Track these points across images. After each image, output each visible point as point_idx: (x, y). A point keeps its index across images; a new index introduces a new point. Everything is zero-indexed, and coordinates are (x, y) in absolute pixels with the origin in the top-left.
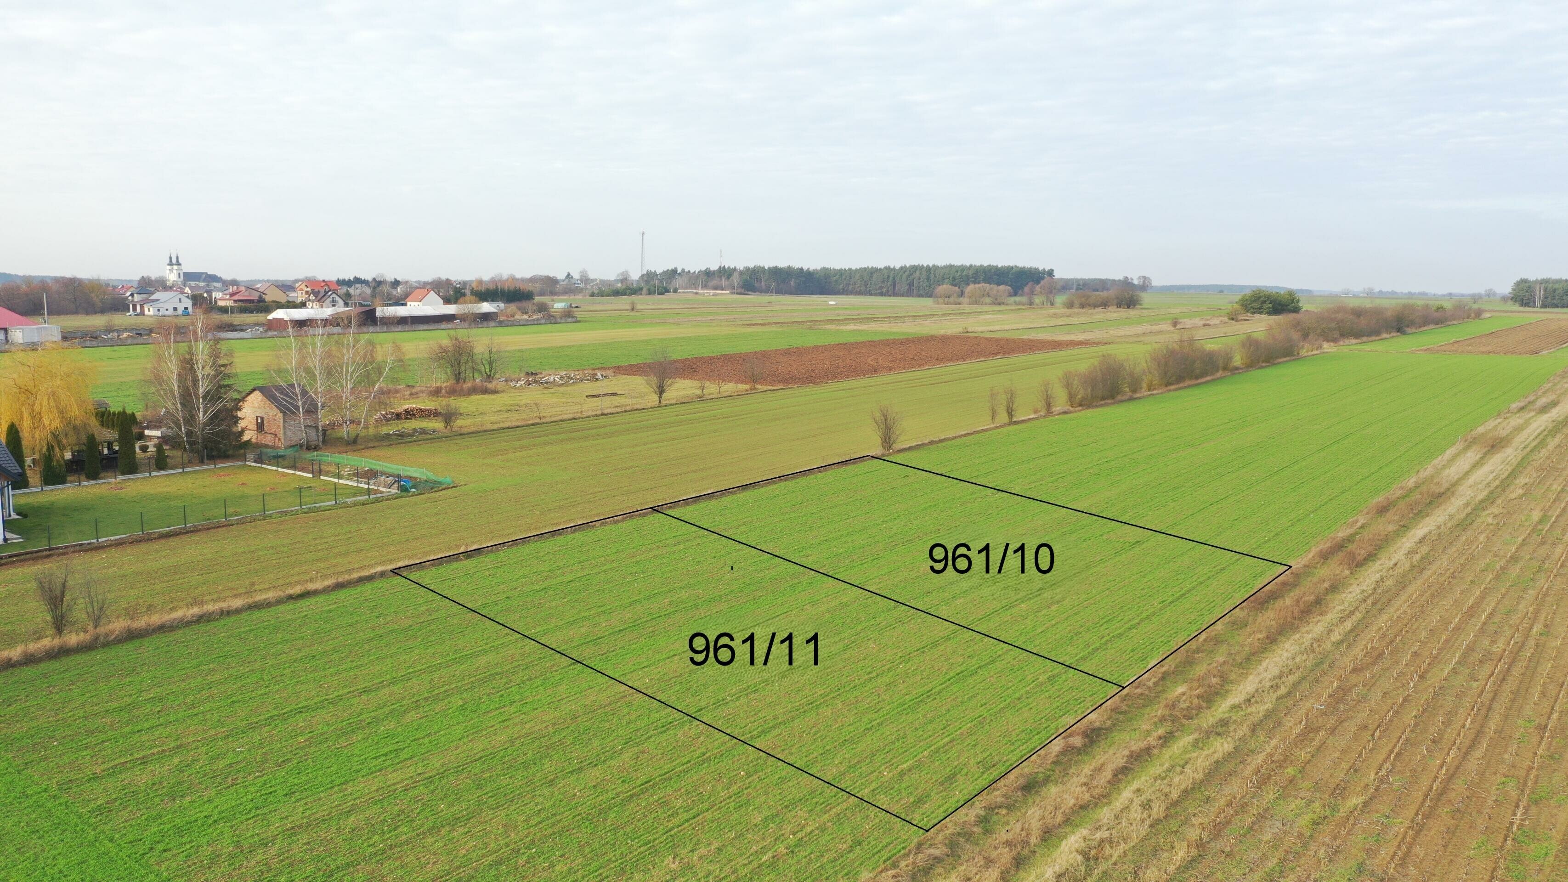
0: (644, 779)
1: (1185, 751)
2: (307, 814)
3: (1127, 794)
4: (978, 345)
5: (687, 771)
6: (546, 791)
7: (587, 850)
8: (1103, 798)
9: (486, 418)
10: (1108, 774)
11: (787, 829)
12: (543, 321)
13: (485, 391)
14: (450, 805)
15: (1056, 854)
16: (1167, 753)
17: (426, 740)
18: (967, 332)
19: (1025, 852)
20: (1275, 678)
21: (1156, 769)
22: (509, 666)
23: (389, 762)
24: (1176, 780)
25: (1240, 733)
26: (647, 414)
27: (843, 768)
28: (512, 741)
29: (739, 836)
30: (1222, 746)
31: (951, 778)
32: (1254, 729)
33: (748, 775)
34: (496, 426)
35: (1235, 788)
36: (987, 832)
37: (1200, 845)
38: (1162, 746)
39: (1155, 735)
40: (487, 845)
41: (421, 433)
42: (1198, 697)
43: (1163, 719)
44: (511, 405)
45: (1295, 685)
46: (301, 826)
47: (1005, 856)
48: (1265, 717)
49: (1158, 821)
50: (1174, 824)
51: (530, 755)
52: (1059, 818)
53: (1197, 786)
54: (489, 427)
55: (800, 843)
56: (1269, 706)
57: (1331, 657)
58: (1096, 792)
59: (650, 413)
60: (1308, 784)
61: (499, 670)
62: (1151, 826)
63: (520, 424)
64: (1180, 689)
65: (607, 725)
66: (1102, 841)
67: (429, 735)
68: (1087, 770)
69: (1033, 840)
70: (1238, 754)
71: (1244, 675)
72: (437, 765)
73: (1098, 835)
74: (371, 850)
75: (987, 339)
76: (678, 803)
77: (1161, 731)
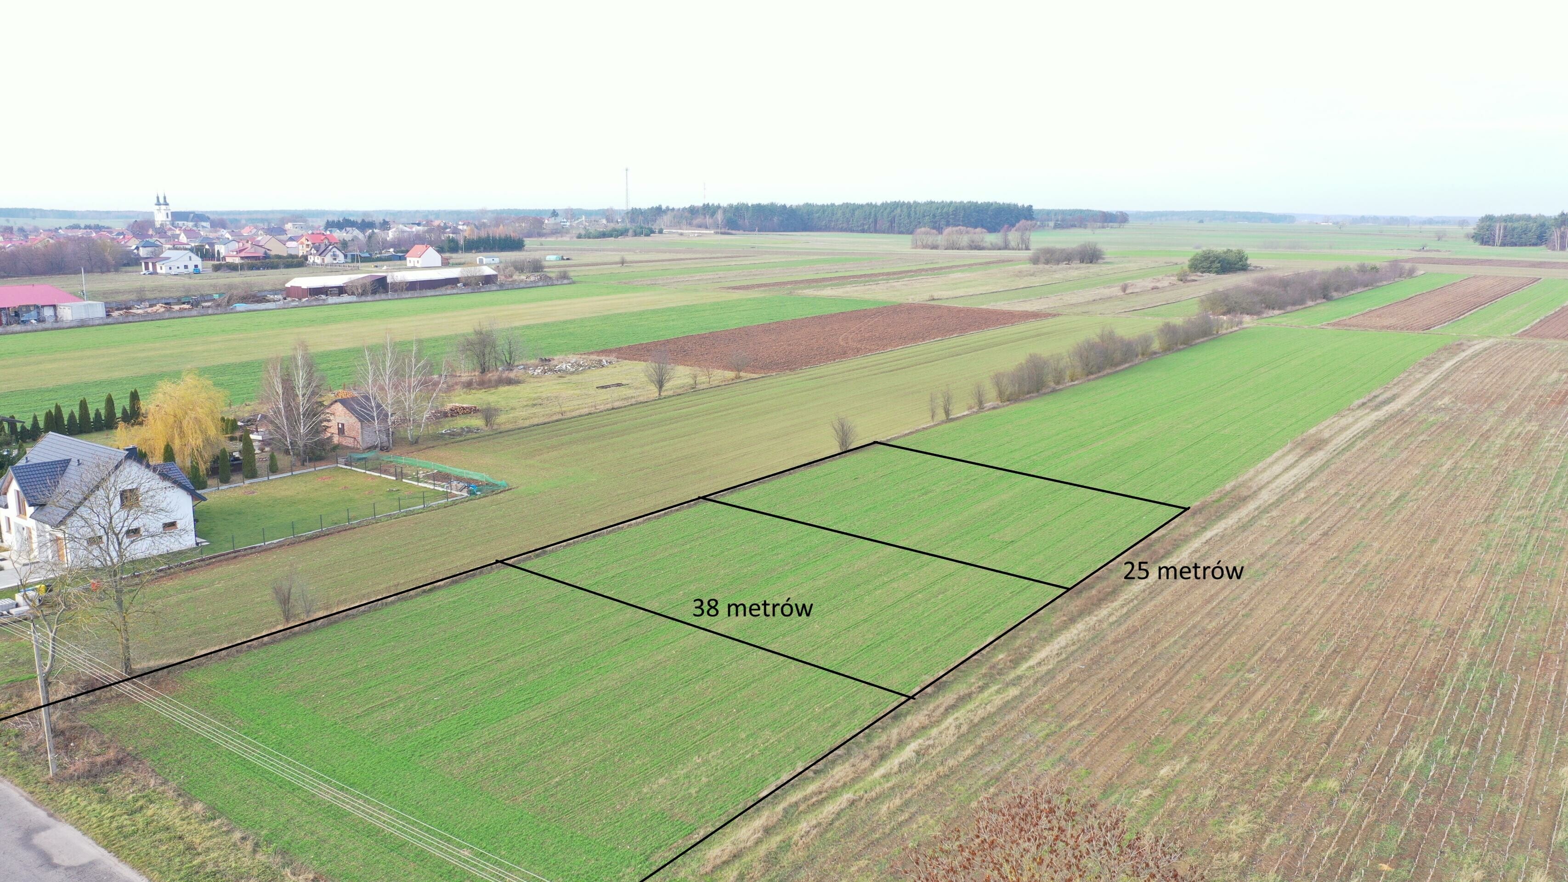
0: (677, 714)
1: (990, 696)
2: (491, 735)
3: (950, 720)
4: (940, 317)
5: (702, 709)
6: (623, 722)
7: (651, 753)
8: (938, 722)
9: (516, 414)
10: (942, 709)
11: (759, 741)
12: (541, 284)
13: (510, 382)
14: (570, 730)
15: (902, 753)
16: (981, 696)
17: (546, 692)
18: (933, 299)
19: (887, 752)
20: (1061, 648)
21: (971, 706)
22: (585, 643)
23: (527, 706)
24: (979, 712)
25: (1027, 684)
26: (650, 408)
27: (792, 707)
28: (598, 692)
29: (733, 745)
30: (1013, 692)
31: (854, 712)
32: (1036, 682)
33: (738, 711)
34: (527, 423)
35: (1012, 716)
36: (869, 741)
37: (982, 747)
38: (979, 692)
39: (977, 685)
40: (596, 751)
41: (468, 432)
42: (1010, 661)
43: (985, 675)
44: (535, 399)
45: (1073, 653)
46: (490, 742)
47: (875, 753)
48: (1046, 674)
49: (963, 735)
50: (971, 737)
51: (609, 700)
52: (909, 734)
53: (991, 715)
54: (521, 423)
55: (766, 749)
56: (1051, 667)
57: (1105, 632)
58: (933, 719)
59: (652, 407)
60: (1054, 713)
61: (579, 645)
62: (958, 738)
63: (547, 420)
64: (1001, 656)
65: (653, 682)
66: (929, 746)
67: (546, 689)
68: (931, 707)
69: (892, 746)
70: (1020, 698)
71: (1043, 646)
72: (557, 707)
73: (927, 743)
74: (533, 754)
75: (949, 309)
76: (699, 727)
77: (980, 683)
